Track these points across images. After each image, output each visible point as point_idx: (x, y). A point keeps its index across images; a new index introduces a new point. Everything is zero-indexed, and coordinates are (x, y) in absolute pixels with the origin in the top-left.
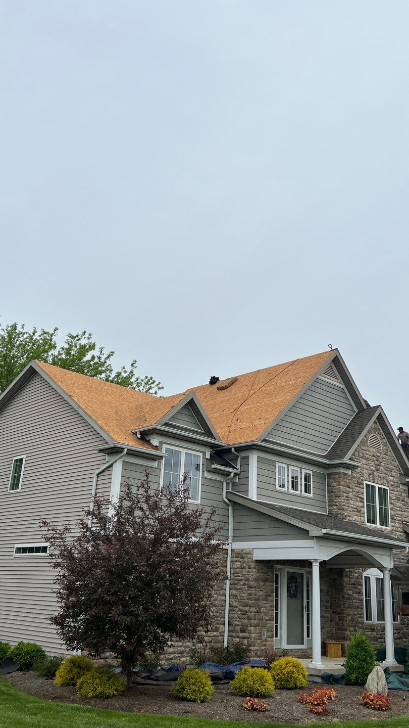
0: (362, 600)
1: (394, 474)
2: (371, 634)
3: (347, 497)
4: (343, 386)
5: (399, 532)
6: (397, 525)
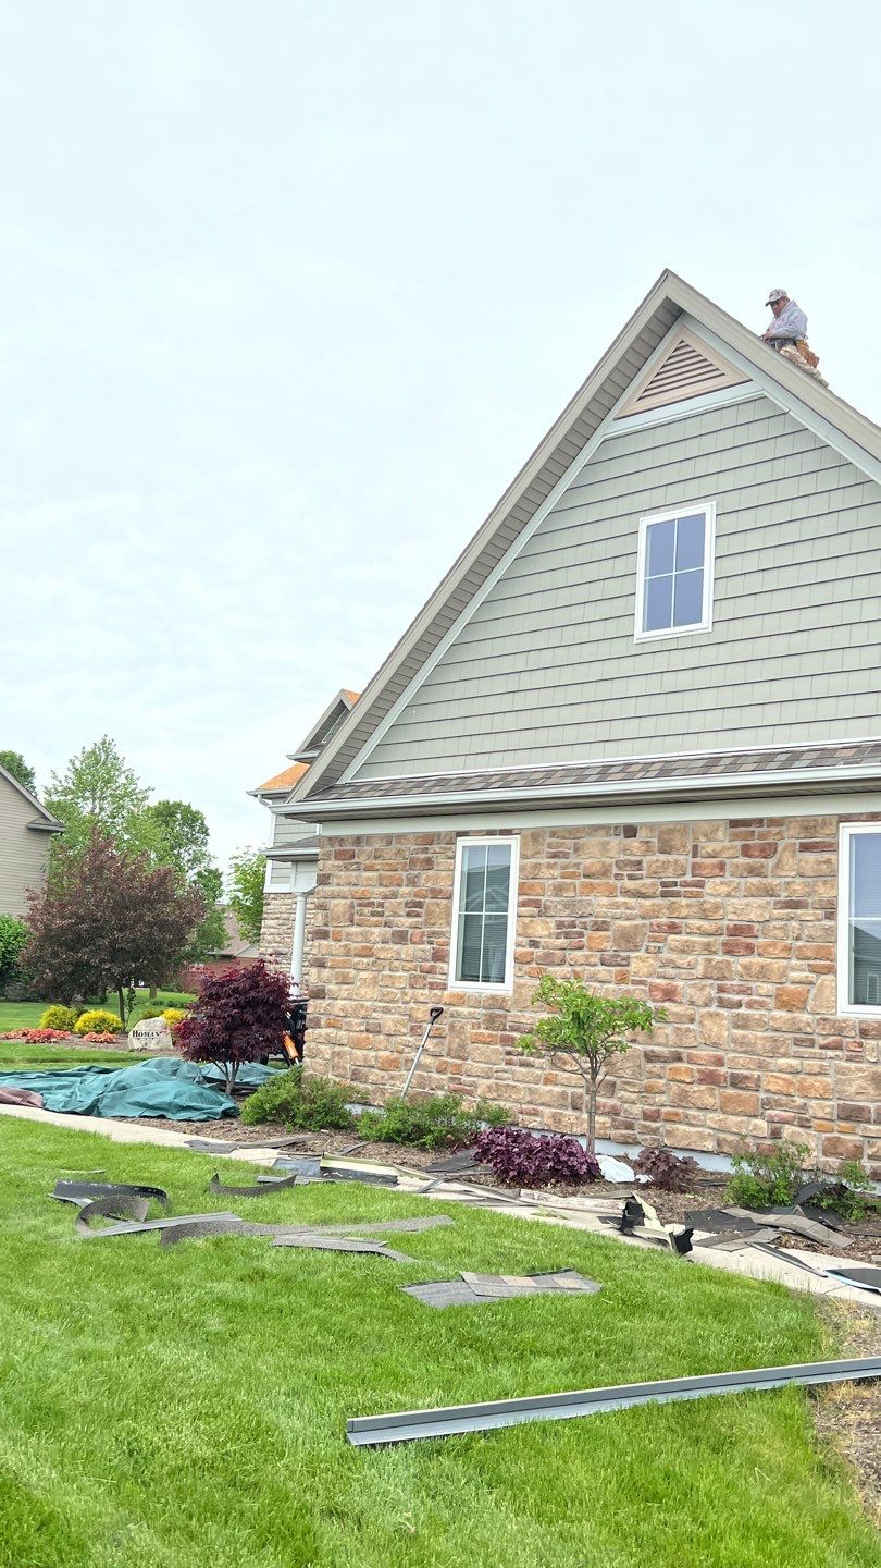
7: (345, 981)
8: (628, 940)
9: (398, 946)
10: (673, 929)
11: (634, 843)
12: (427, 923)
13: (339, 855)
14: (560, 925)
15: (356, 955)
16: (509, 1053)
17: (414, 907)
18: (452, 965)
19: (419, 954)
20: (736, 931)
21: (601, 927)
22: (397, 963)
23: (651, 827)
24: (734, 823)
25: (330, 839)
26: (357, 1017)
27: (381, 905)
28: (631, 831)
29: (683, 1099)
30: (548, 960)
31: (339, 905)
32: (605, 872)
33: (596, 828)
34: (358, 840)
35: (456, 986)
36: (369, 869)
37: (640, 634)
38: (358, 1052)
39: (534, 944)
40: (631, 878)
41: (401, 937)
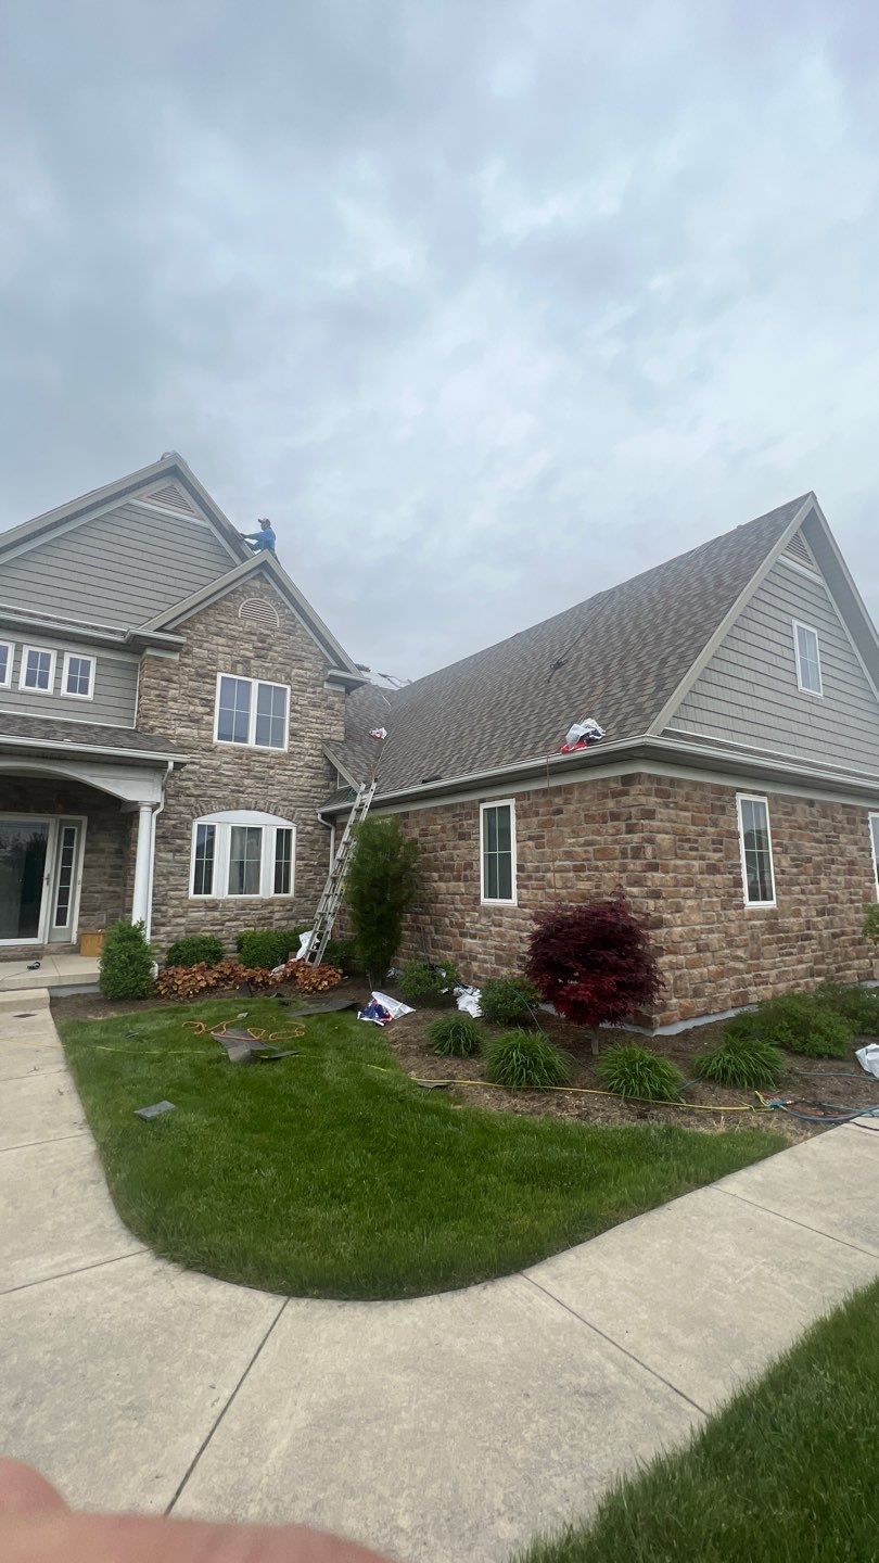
0: (188, 862)
1: (307, 665)
2: (206, 915)
3: (159, 696)
4: (207, 524)
5: (311, 755)
6: (307, 745)
7: (679, 910)
8: (818, 868)
9: (711, 877)
10: (833, 862)
11: (814, 810)
12: (728, 858)
13: (660, 793)
14: (793, 859)
15: (685, 886)
16: (781, 949)
17: (717, 844)
18: (745, 889)
19: (727, 882)
20: (852, 863)
21: (809, 860)
22: (713, 891)
23: (820, 802)
24: (844, 806)
25: (650, 776)
26: (690, 940)
27: (696, 841)
28: (811, 803)
29: (847, 957)
30: (792, 883)
31: (664, 840)
32: (806, 828)
33: (800, 799)
34: (673, 782)
35: (750, 905)
36: (685, 809)
37: (800, 687)
38: (694, 971)
39: (783, 872)
40: (816, 831)
41: (713, 869)
